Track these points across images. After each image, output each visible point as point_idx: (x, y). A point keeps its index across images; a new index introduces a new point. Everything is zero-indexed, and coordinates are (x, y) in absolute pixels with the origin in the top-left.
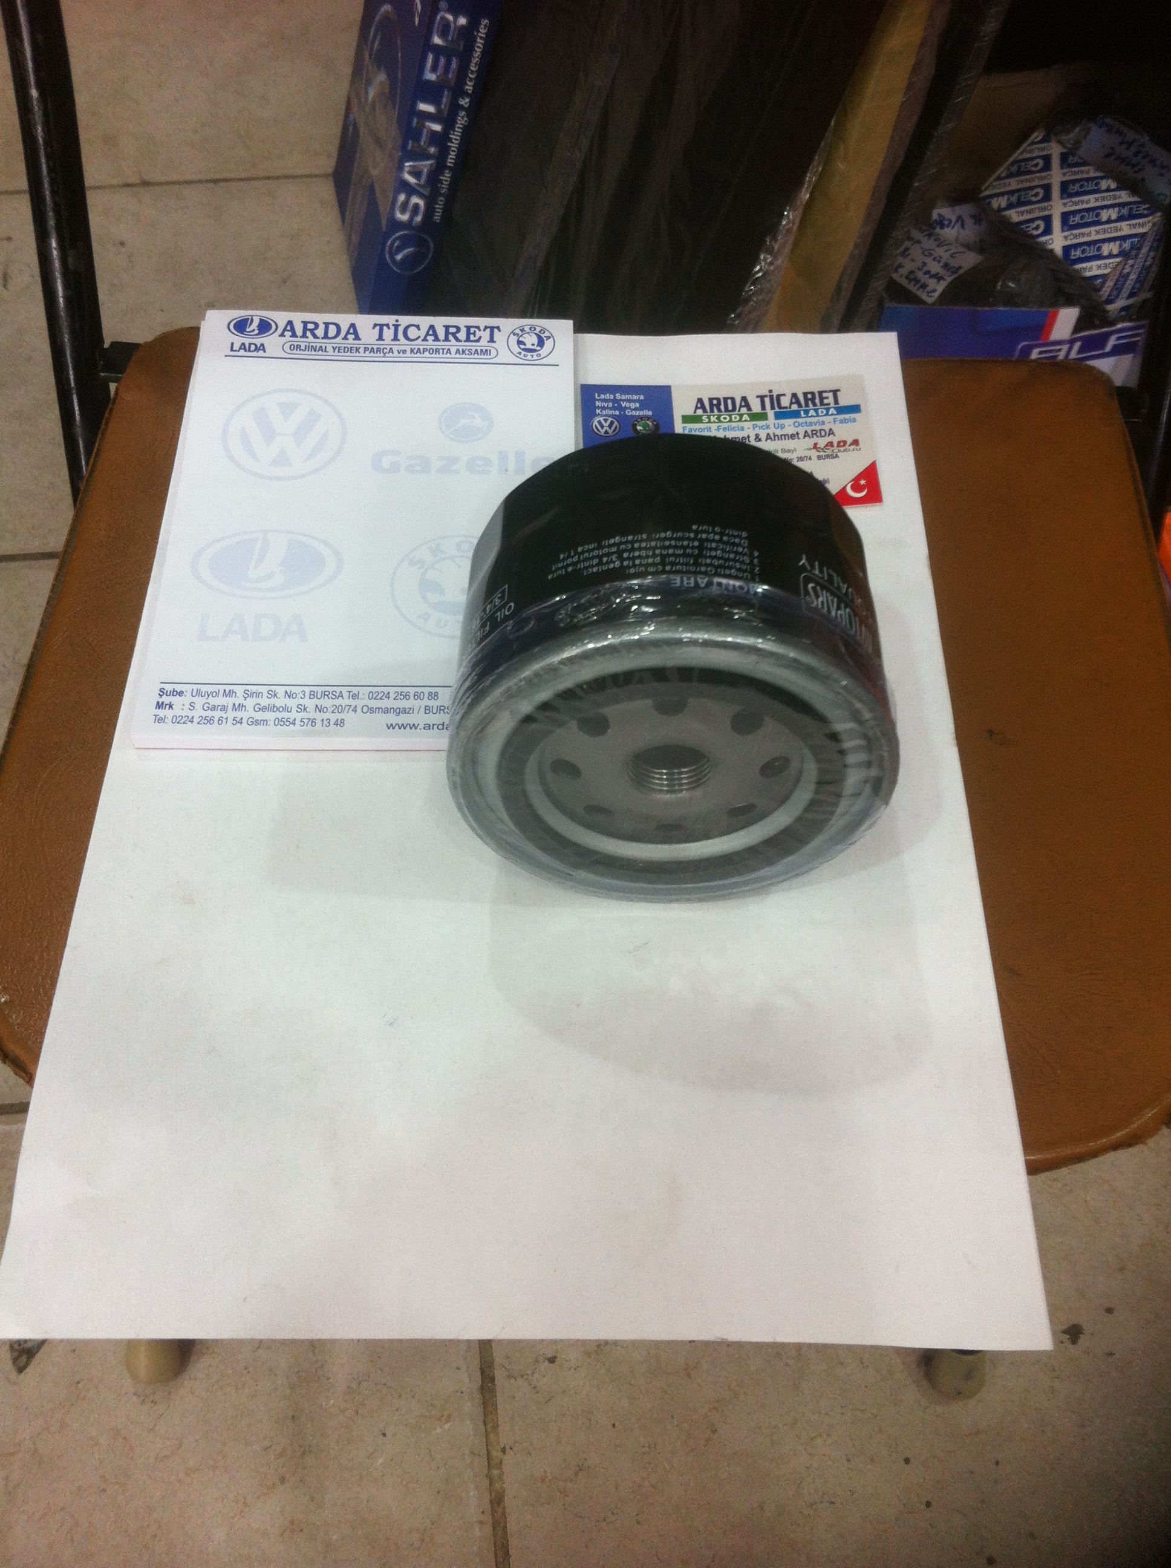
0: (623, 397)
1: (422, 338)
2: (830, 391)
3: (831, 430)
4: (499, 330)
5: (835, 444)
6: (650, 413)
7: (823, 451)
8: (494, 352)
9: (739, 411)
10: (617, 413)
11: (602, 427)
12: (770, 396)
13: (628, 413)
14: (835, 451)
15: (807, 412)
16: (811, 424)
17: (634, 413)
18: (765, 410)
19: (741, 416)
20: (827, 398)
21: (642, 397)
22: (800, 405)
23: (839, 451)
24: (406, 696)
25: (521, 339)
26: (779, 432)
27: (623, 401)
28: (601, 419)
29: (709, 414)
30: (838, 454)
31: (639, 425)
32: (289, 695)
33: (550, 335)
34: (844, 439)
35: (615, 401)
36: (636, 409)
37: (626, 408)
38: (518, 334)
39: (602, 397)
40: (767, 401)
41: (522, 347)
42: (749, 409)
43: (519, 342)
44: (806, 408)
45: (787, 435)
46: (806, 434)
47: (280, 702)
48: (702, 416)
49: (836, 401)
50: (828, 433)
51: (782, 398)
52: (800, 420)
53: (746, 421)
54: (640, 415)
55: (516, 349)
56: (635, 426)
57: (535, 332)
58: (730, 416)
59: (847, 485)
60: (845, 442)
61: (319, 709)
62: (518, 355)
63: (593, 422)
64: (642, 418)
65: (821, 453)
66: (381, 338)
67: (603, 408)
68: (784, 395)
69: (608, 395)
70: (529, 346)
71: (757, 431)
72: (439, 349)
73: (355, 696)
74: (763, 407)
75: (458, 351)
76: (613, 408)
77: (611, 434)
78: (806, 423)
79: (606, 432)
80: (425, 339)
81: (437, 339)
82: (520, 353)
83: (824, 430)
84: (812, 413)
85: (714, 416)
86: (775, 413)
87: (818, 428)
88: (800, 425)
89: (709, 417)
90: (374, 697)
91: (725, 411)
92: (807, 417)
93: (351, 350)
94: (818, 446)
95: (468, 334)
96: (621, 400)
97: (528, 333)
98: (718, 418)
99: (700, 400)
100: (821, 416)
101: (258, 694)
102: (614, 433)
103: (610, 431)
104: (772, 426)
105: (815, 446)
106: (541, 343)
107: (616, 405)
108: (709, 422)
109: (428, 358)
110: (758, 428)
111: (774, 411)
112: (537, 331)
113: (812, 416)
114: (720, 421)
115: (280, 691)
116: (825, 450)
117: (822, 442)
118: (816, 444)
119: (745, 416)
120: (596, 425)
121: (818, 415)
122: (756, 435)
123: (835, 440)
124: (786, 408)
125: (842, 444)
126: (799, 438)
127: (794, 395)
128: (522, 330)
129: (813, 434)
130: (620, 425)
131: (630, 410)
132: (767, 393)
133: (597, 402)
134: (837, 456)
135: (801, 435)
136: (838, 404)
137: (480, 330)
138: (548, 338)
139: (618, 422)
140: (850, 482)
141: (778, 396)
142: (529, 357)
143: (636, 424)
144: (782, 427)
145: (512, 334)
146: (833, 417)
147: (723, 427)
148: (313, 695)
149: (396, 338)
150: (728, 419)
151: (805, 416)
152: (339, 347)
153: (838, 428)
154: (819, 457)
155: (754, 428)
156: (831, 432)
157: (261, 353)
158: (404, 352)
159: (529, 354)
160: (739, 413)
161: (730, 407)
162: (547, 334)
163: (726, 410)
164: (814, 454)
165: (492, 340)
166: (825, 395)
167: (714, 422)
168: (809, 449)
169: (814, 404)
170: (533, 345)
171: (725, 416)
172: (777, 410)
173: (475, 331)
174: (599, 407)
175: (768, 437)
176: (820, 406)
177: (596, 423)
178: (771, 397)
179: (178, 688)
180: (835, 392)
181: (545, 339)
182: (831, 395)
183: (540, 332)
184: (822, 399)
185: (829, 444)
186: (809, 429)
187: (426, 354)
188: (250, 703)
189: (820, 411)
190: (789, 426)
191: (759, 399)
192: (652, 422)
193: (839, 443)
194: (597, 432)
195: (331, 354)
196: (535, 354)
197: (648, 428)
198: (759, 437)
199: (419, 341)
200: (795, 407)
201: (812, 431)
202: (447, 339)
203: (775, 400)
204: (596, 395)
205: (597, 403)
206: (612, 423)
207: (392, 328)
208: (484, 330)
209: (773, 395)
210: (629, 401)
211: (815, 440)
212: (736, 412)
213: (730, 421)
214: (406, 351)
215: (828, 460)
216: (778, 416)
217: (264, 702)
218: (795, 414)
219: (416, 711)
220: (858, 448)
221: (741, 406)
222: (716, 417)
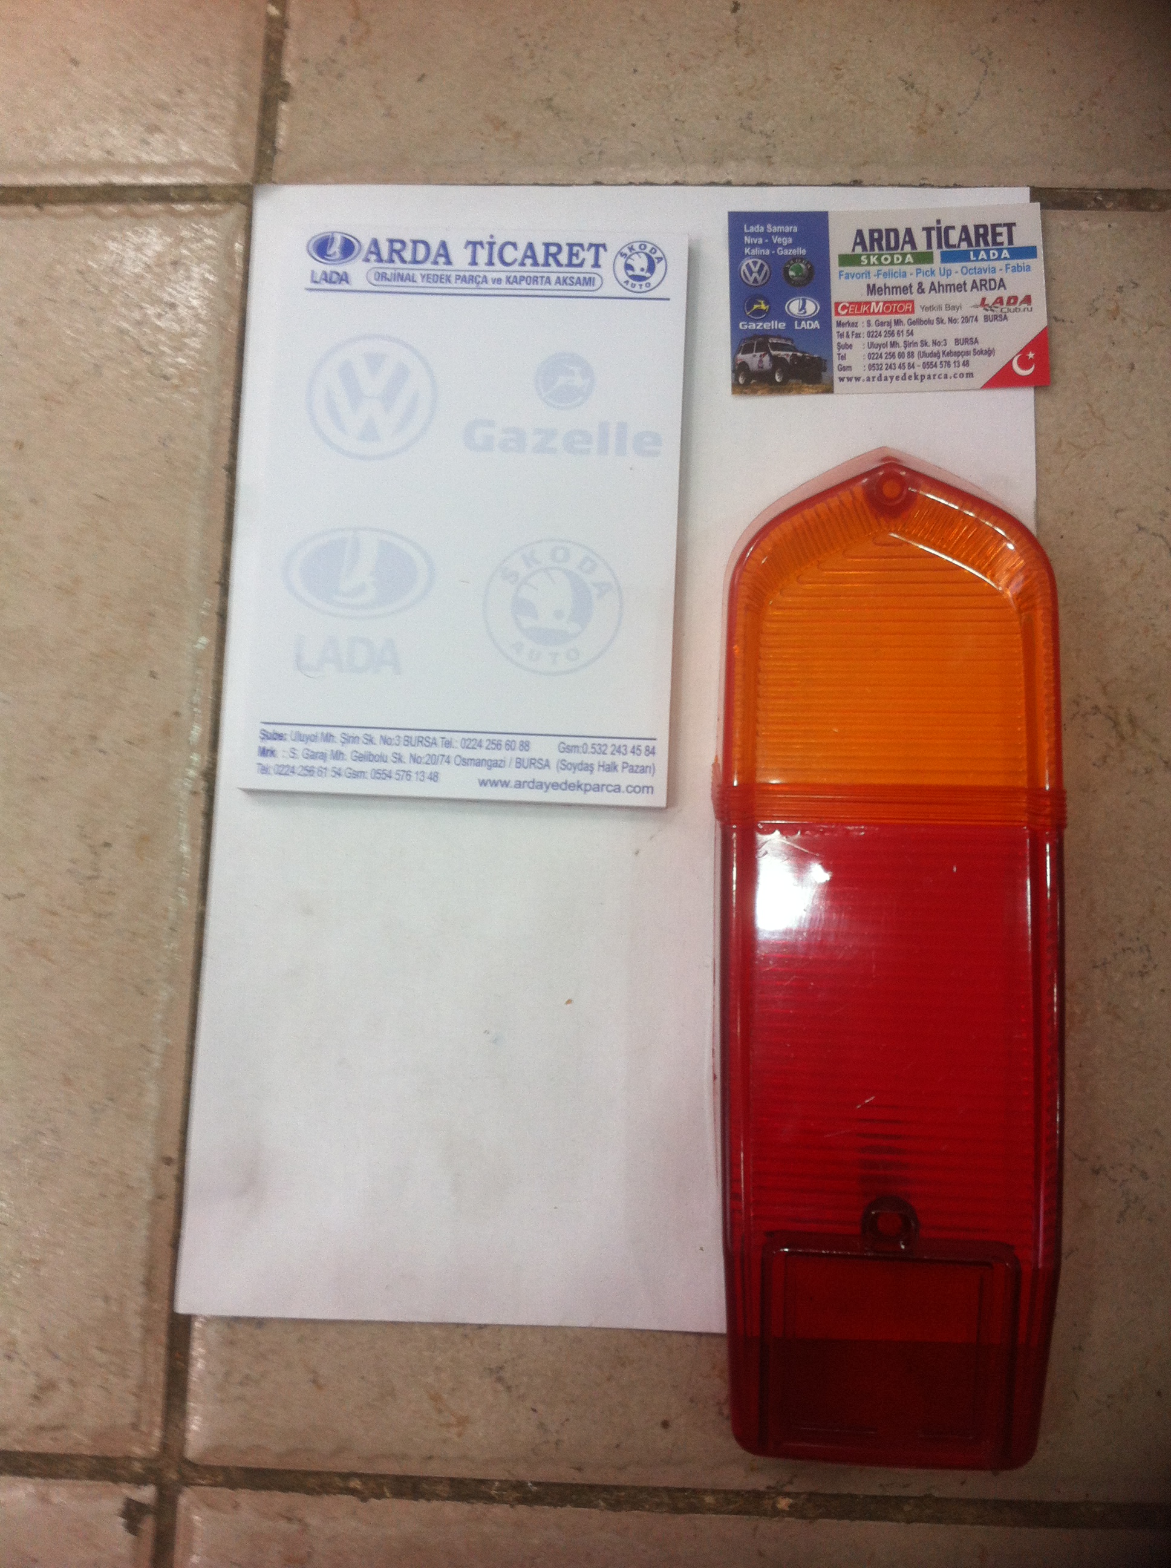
0: (776, 229)
1: (519, 261)
2: (1005, 225)
3: (1001, 280)
4: (606, 250)
5: (1005, 301)
6: (804, 252)
7: (993, 311)
8: (598, 282)
9: (902, 249)
10: (768, 252)
11: (751, 272)
12: (937, 228)
13: (781, 252)
14: (1004, 310)
15: (977, 254)
16: (980, 271)
17: (787, 252)
18: (931, 248)
19: (904, 255)
20: (1001, 234)
21: (796, 229)
22: (970, 244)
23: (1009, 310)
24: (497, 745)
25: (630, 262)
26: (944, 281)
27: (776, 234)
28: (750, 261)
29: (868, 253)
30: (1007, 314)
31: (792, 270)
32: (385, 741)
33: (663, 256)
34: (1015, 294)
35: (766, 235)
36: (788, 246)
37: (777, 245)
38: (626, 255)
39: (752, 229)
40: (934, 234)
41: (630, 273)
42: (914, 246)
43: (628, 267)
44: (977, 248)
45: (953, 285)
46: (974, 286)
47: (377, 749)
48: (860, 255)
49: (1011, 241)
50: (998, 284)
51: (951, 231)
52: (969, 265)
53: (909, 263)
54: (793, 255)
55: (623, 276)
56: (786, 271)
57: (645, 251)
58: (892, 255)
59: (1013, 358)
60: (1016, 298)
61: (415, 759)
62: (625, 285)
63: (741, 267)
64: (794, 258)
65: (990, 313)
66: (474, 262)
67: (753, 246)
68: (953, 228)
69: (758, 226)
70: (638, 272)
71: (921, 278)
72: (537, 277)
73: (448, 744)
74: (929, 245)
75: (558, 281)
76: (763, 246)
77: (760, 283)
78: (975, 268)
79: (755, 280)
80: (523, 264)
81: (535, 264)
82: (627, 282)
83: (994, 280)
84: (983, 255)
85: (874, 255)
86: (942, 252)
87: (987, 276)
88: (969, 271)
89: (868, 258)
90: (467, 745)
91: (887, 250)
92: (977, 260)
93: (441, 278)
94: (986, 303)
95: (571, 254)
96: (772, 233)
97: (637, 253)
98: (879, 259)
99: (860, 233)
100: (993, 260)
101: (355, 739)
102: (765, 281)
103: (760, 279)
104: (937, 272)
105: (983, 302)
106: (651, 268)
107: (767, 241)
108: (869, 264)
109: (527, 289)
110: (921, 274)
111: (941, 250)
112: (647, 251)
113: (983, 260)
114: (881, 264)
115: (376, 734)
116: (993, 308)
117: (991, 297)
118: (984, 300)
119: (909, 256)
120: (744, 271)
121: (989, 259)
122: (919, 283)
123: (1005, 294)
124: (954, 246)
125: (1012, 301)
126: (966, 291)
127: (965, 229)
128: (631, 249)
129: (981, 285)
130: (771, 271)
131: (781, 249)
132: (934, 224)
133: (746, 238)
134: (1006, 318)
135: (969, 287)
136: (1012, 244)
137: (583, 250)
138: (660, 259)
139: (769, 267)
140: (1017, 355)
141: (948, 229)
142: (637, 288)
143: (788, 268)
144: (948, 273)
145: (619, 256)
146: (1006, 262)
147: (883, 271)
148: (408, 741)
149: (490, 263)
150: (889, 261)
151: (975, 259)
152: (428, 275)
153: (1009, 278)
154: (986, 318)
155: (917, 274)
156: (1002, 284)
157: (344, 286)
158: (499, 281)
159: (637, 283)
160: (902, 252)
161: (893, 244)
162: (659, 254)
163: (889, 247)
164: (981, 312)
165: (596, 265)
166: (999, 230)
167: (874, 264)
168: (976, 306)
169: (986, 243)
170: (642, 270)
171: (886, 256)
172: (945, 249)
173: (578, 251)
174: (748, 245)
175: (932, 288)
176: (993, 246)
177: (744, 267)
178: (939, 229)
179: (280, 729)
180: (1010, 226)
181: (656, 261)
182: (1004, 230)
183: (651, 251)
184: (995, 235)
185: (998, 301)
186: (978, 278)
187: (524, 283)
188: (348, 749)
189: (991, 252)
190: (957, 272)
191: (925, 232)
192: (806, 265)
193: (1009, 299)
194: (746, 281)
195: (420, 285)
196: (644, 283)
197: (800, 274)
198: (923, 287)
199: (516, 267)
200: (964, 246)
201: (981, 280)
202: (547, 264)
203: (943, 233)
204: (745, 227)
205: (747, 240)
206: (762, 266)
207: (487, 246)
208: (589, 250)
209: (941, 227)
210: (782, 234)
211: (983, 293)
212: (899, 251)
213: (892, 263)
214: (501, 280)
215: (995, 323)
216: (946, 258)
217: (362, 748)
218: (963, 257)
219: (507, 763)
220: (1029, 307)
221: (905, 242)
222: (876, 257)
